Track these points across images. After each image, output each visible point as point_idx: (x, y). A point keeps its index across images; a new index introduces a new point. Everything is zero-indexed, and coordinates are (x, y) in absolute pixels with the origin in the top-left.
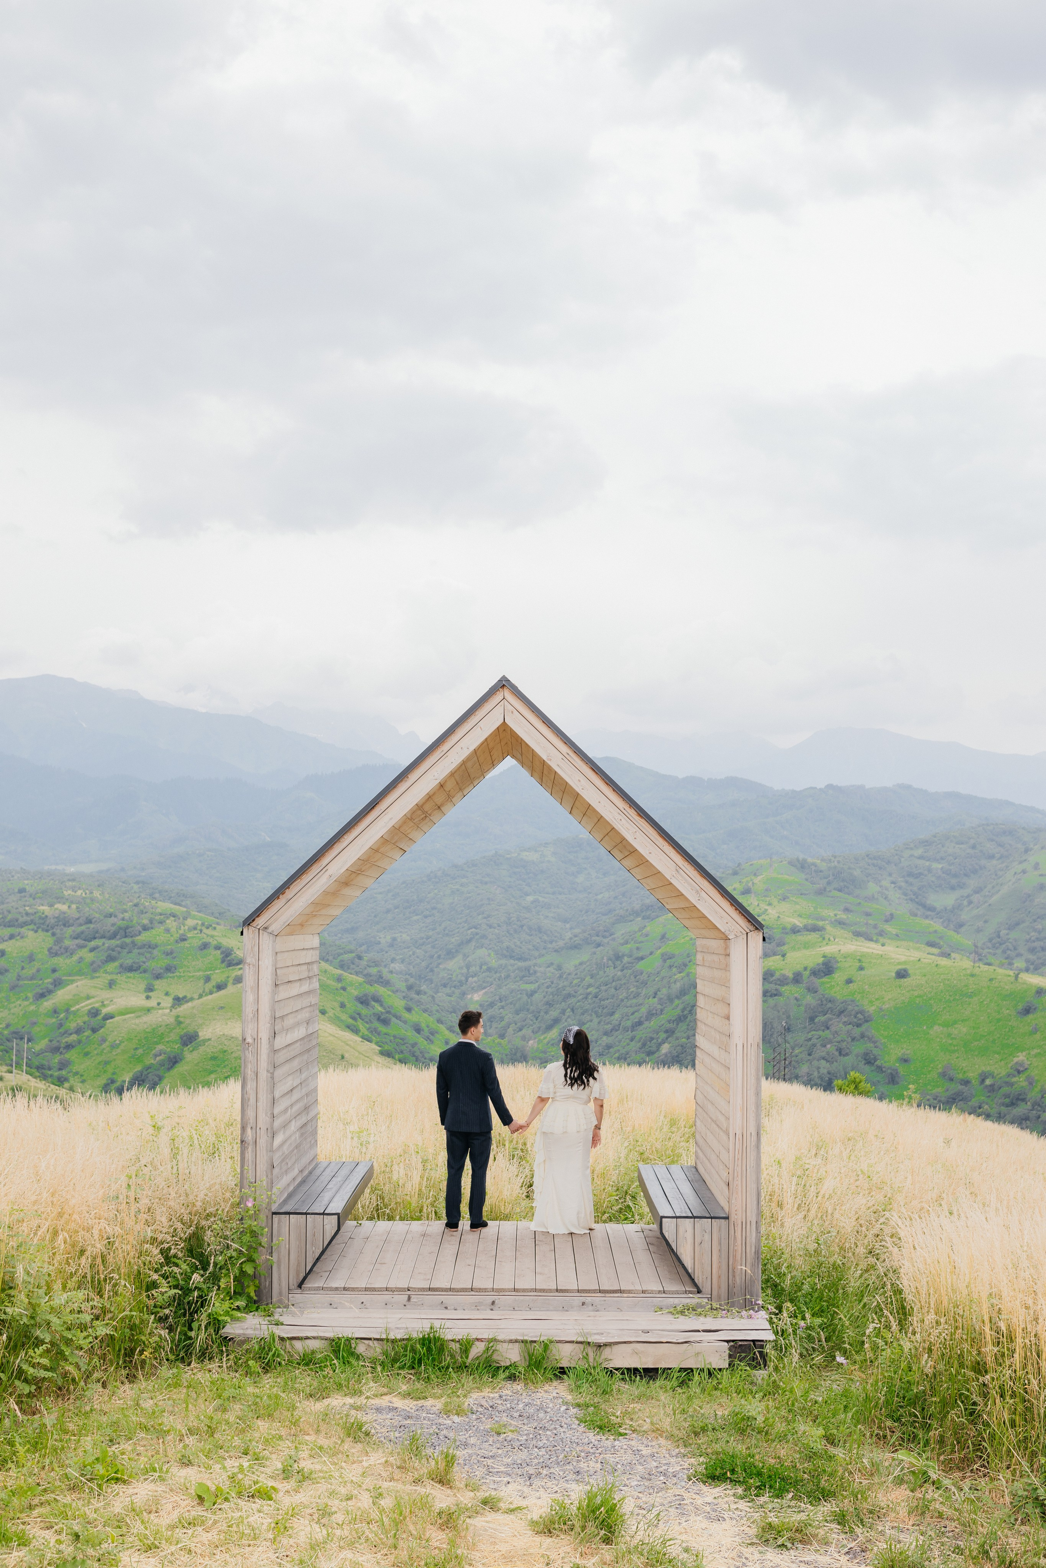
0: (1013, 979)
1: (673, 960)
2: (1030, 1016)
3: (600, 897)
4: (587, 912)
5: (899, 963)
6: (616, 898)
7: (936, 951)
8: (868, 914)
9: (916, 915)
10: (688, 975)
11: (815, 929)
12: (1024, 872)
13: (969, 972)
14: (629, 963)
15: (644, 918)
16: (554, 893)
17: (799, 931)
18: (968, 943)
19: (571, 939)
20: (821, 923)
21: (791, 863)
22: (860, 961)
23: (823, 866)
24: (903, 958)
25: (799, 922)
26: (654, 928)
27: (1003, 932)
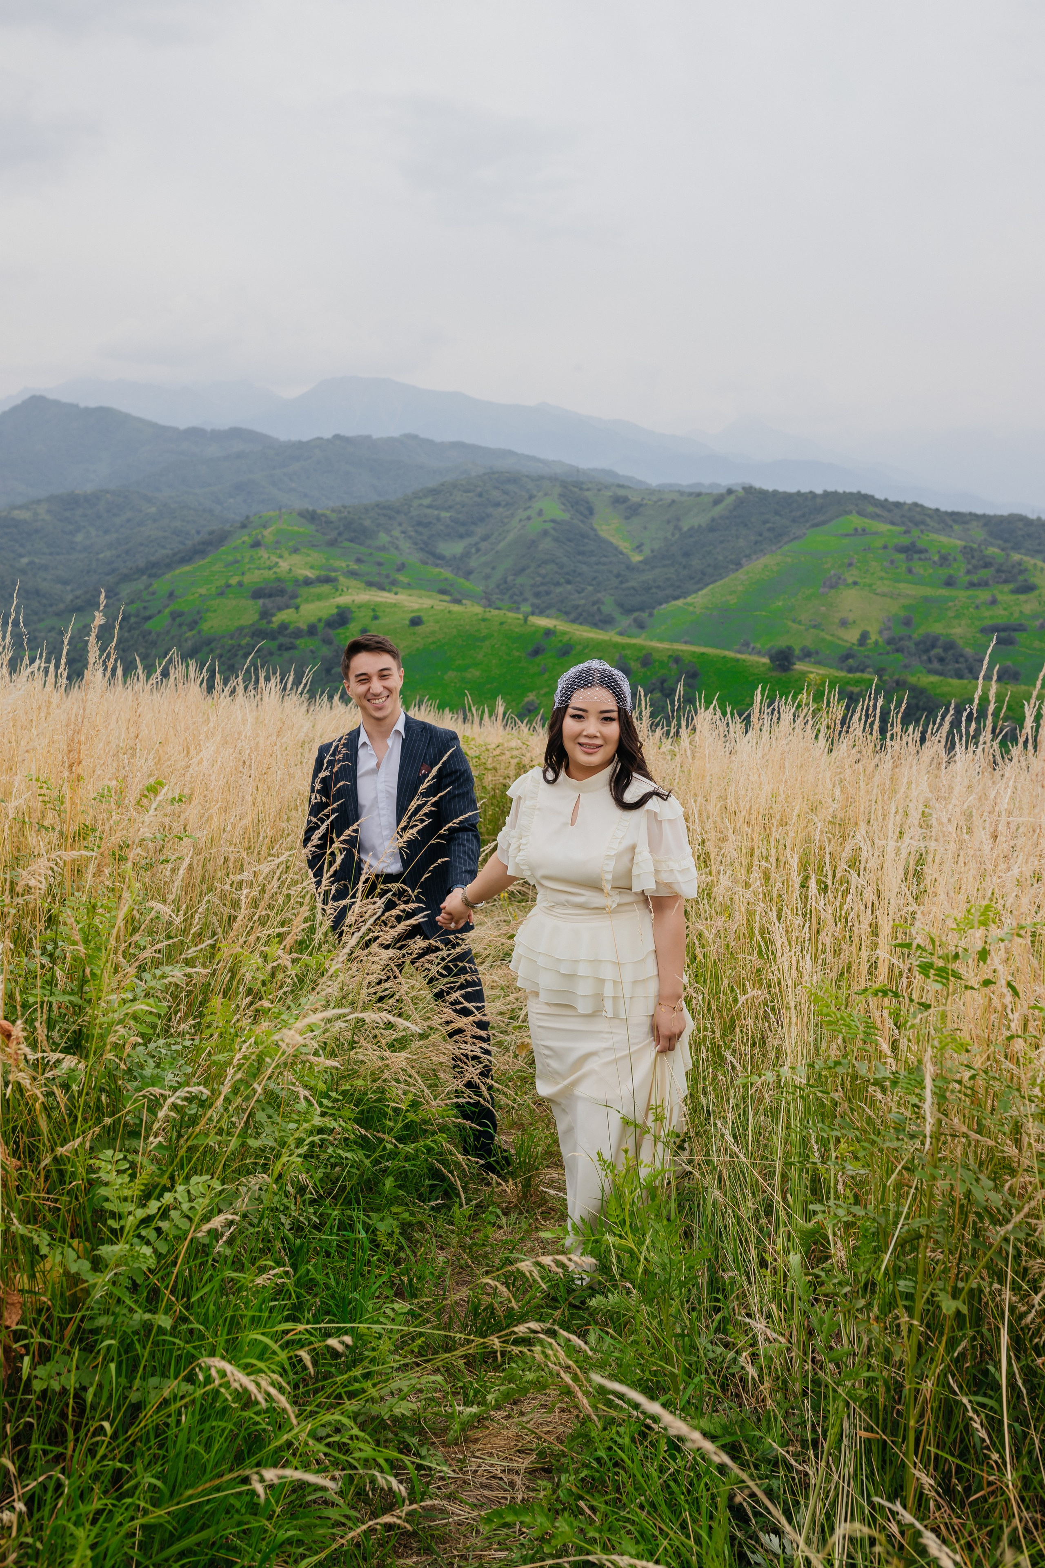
0: (522, 622)
1: (183, 618)
2: (539, 657)
3: (101, 556)
4: (88, 572)
5: (412, 611)
6: (118, 556)
7: (447, 598)
8: (380, 564)
9: (426, 563)
10: (199, 632)
11: (328, 580)
12: (529, 518)
13: (480, 617)
14: (136, 623)
15: (150, 576)
16: (51, 554)
17: (311, 583)
18: (479, 589)
19: (72, 601)
20: (333, 574)
21: (301, 514)
22: (374, 610)
23: (333, 517)
24: (416, 606)
25: (310, 574)
26: (161, 586)
27: (510, 578)
